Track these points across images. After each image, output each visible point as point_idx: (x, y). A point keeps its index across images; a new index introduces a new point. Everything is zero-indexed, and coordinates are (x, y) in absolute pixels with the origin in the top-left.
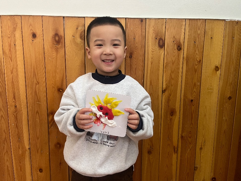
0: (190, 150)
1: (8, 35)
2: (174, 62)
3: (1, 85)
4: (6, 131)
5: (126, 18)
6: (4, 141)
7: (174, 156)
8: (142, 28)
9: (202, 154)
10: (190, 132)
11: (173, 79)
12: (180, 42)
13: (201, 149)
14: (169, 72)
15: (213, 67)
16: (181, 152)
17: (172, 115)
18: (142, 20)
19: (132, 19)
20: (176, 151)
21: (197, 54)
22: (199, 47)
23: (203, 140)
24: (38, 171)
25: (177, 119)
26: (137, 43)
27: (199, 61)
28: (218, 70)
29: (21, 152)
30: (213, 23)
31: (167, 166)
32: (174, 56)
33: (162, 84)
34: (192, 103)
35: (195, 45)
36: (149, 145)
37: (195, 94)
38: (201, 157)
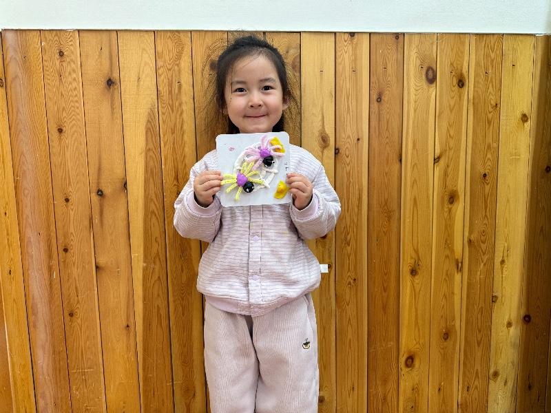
0: (485, 265)
1: (168, 66)
2: (453, 108)
3: (154, 156)
4: (159, 239)
5: (370, 34)
6: (155, 258)
7: (458, 277)
8: (397, 50)
9: (505, 273)
10: (484, 231)
11: (452, 138)
12: (462, 75)
13: (503, 262)
14: (445, 125)
15: (519, 116)
16: (470, 270)
17: (451, 203)
18: (397, 36)
19: (381, 35)
20: (459, 269)
21: (490, 93)
22: (494, 81)
23: (506, 248)
25: (461, 209)
26: (389, 76)
27: (495, 104)
28: (527, 121)
29: (184, 278)
30: (515, 40)
31: (445, 296)
32: (453, 98)
33: (434, 145)
34: (485, 180)
35: (487, 80)
36: (412, 258)
37: (489, 163)
38: (504, 279)
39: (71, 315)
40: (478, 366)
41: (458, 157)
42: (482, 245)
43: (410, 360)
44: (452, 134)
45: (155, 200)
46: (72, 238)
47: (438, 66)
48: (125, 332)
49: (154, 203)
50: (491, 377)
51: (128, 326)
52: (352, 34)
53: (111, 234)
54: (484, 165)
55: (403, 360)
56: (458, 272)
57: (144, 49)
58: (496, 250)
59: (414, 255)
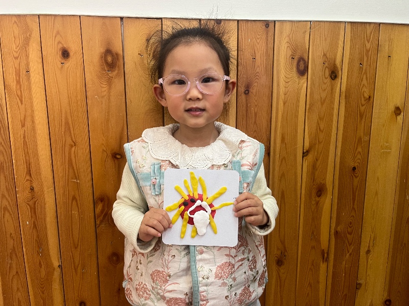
0: (350, 255)
1: (14, 53)
2: (324, 101)
4: (13, 235)
5: (238, 21)
6: (11, 254)
7: (323, 266)
8: (267, 39)
9: (369, 260)
10: (351, 223)
12: (335, 66)
13: (368, 252)
14: (315, 118)
15: (392, 108)
16: (335, 260)
17: (319, 196)
18: (267, 24)
19: (249, 23)
20: (325, 256)
21: (364, 85)
22: (368, 73)
23: (372, 238)
25: (328, 202)
26: (258, 66)
27: (368, 97)
28: (399, 114)
29: (43, 273)
30: (392, 30)
31: (310, 285)
32: (325, 90)
33: (303, 140)
34: (354, 174)
35: (361, 69)
36: (278, 249)
37: (359, 157)
38: (369, 267)
41: (328, 151)
42: (348, 236)
44: (322, 126)
45: (7, 196)
47: (310, 57)
49: (7, 199)
52: (218, 22)
54: (354, 157)
56: (323, 262)
58: (362, 240)
59: (280, 246)
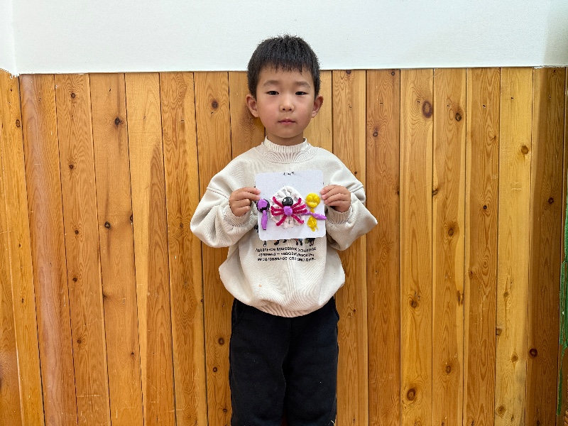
0: (487, 297)
1: (172, 105)
2: (451, 141)
3: (159, 191)
4: (162, 270)
5: (366, 70)
6: (158, 288)
7: (459, 309)
8: (394, 86)
9: (508, 304)
10: (485, 263)
11: (451, 171)
12: (459, 108)
13: (506, 294)
14: (442, 157)
15: (520, 149)
17: (451, 235)
18: (393, 71)
19: (377, 72)
20: (460, 298)
21: (488, 125)
22: (492, 114)
23: (509, 280)
24: (217, 342)
25: (461, 242)
26: (386, 110)
27: (493, 137)
28: (527, 153)
29: (187, 308)
30: (513, 73)
31: (446, 328)
32: (451, 131)
33: (431, 177)
34: (485, 212)
35: (484, 111)
36: (412, 289)
37: (489, 195)
38: (508, 311)
39: (79, 341)
40: (483, 401)
42: (484, 277)
43: (412, 393)
44: (450, 165)
45: (159, 232)
46: (81, 267)
47: (435, 100)
48: (129, 360)
49: (159, 235)
50: (497, 412)
51: (132, 354)
52: (349, 72)
53: (118, 265)
54: (485, 196)
55: (404, 392)
56: (459, 305)
57: (149, 91)
58: (499, 281)
59: (414, 287)
